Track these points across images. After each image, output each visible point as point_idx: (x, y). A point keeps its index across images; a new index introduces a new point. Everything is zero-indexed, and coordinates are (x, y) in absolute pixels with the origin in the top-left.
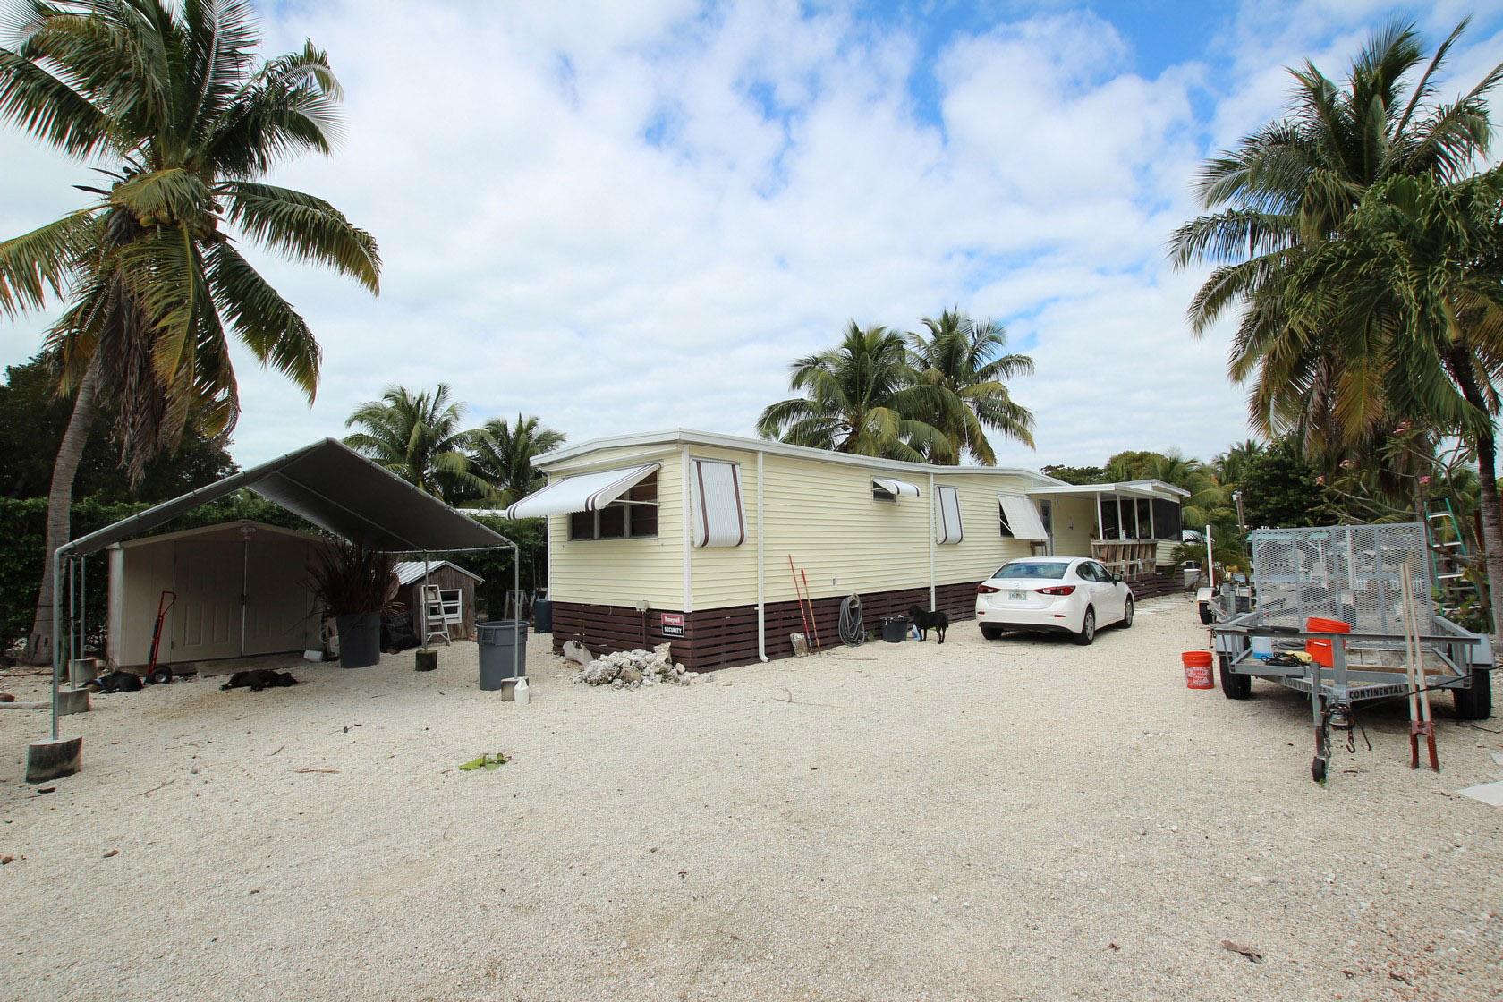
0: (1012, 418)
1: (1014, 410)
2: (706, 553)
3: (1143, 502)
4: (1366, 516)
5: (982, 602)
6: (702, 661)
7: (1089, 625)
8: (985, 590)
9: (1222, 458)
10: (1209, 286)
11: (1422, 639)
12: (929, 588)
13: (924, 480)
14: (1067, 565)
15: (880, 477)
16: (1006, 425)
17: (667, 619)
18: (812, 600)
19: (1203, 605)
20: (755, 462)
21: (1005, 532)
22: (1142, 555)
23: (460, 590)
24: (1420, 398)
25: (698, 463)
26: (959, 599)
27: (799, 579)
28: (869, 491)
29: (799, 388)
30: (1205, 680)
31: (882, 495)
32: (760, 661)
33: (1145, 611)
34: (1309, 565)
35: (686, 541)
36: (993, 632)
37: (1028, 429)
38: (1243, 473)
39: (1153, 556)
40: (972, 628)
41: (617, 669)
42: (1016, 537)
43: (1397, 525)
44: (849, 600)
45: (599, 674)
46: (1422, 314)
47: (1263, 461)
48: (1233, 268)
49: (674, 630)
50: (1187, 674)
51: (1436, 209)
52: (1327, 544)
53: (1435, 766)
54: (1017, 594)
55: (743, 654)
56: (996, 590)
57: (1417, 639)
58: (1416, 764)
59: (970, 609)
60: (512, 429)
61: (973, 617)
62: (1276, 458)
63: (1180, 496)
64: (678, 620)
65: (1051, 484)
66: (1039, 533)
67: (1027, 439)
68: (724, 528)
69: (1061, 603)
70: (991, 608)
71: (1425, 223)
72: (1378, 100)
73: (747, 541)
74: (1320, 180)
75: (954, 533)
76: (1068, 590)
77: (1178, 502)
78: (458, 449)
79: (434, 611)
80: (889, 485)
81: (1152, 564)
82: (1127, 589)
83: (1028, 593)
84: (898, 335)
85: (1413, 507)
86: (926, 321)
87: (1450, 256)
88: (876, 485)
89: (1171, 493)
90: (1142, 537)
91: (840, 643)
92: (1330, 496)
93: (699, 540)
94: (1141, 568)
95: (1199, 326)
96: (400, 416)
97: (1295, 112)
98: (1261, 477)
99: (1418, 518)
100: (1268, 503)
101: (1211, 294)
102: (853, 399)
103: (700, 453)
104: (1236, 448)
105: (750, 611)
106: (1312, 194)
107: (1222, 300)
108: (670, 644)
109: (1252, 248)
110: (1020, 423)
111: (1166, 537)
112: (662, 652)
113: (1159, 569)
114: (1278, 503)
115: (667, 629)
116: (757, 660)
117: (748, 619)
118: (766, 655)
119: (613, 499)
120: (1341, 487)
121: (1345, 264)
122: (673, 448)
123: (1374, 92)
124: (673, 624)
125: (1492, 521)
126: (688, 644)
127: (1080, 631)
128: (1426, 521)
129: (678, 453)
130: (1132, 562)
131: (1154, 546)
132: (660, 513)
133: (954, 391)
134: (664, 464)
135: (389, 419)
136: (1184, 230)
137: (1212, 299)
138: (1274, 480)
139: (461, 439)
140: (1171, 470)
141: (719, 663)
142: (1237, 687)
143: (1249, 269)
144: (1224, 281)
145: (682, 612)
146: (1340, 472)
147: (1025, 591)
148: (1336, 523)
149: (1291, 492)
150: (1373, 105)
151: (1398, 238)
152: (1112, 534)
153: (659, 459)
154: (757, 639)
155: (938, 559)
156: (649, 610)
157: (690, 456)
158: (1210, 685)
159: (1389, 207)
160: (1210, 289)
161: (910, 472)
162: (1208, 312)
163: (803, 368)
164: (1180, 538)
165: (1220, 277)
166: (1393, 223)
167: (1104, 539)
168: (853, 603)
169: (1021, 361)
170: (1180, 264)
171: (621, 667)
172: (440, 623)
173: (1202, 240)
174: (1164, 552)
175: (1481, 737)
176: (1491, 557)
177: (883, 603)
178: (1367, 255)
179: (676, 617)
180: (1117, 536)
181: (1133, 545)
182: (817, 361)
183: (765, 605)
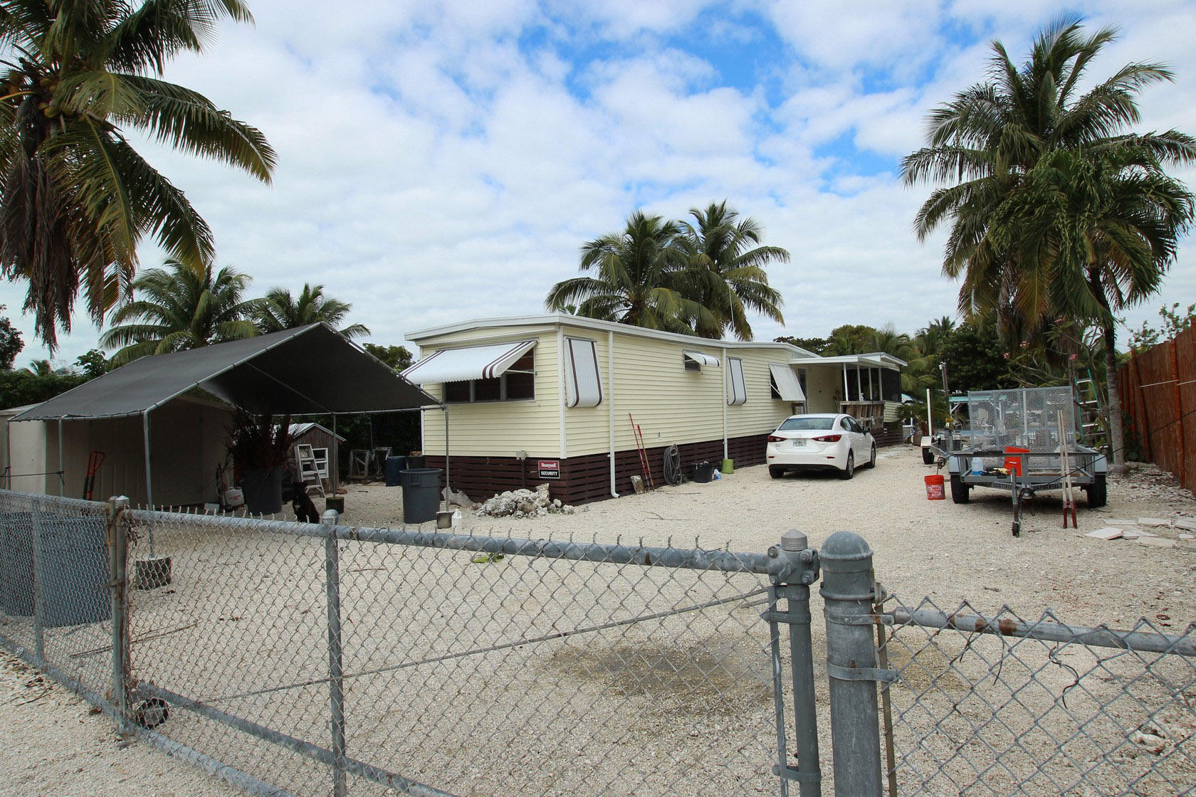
0: (766, 299)
1: (767, 291)
2: (576, 412)
3: (875, 371)
4: (1037, 381)
5: (771, 449)
6: (573, 497)
7: (850, 464)
8: (774, 439)
9: (923, 332)
10: (929, 203)
11: (1069, 454)
12: (723, 440)
13: (718, 353)
14: (834, 419)
15: (688, 351)
16: (760, 303)
17: (543, 465)
18: (646, 449)
19: (925, 450)
20: (606, 339)
21: (775, 395)
22: (874, 414)
23: (327, 449)
24: (1072, 301)
25: (570, 341)
26: (751, 448)
27: (637, 433)
28: (681, 362)
29: (588, 268)
30: (940, 494)
31: (692, 366)
32: (612, 497)
33: (882, 456)
34: (992, 422)
35: (562, 403)
36: (779, 472)
37: (777, 307)
38: (941, 348)
39: (882, 414)
40: (763, 470)
41: (514, 504)
42: (784, 399)
43: (1056, 388)
44: (671, 449)
45: (504, 508)
46: (1073, 248)
47: (958, 337)
48: (947, 191)
49: (551, 473)
50: (928, 490)
51: (1081, 178)
52: (1005, 406)
53: (1075, 526)
54: (799, 442)
55: (600, 492)
56: (783, 439)
57: (1066, 454)
58: (1065, 526)
59: (761, 455)
60: (296, 297)
61: (765, 462)
62: (967, 334)
63: (900, 366)
64: (554, 465)
65: (807, 356)
66: (800, 397)
67: (778, 317)
68: (589, 393)
69: (832, 448)
70: (778, 453)
71: (1075, 186)
72: (1049, 74)
73: (604, 402)
74: (1011, 132)
75: (740, 396)
76: (836, 438)
77: (898, 370)
78: (242, 318)
79: (307, 468)
80: (698, 357)
81: (881, 420)
82: (872, 439)
83: (807, 441)
84: (674, 225)
85: (1067, 375)
86: (695, 213)
87: (1090, 211)
88: (687, 357)
89: (894, 363)
90: (874, 399)
91: (665, 484)
92: (1014, 368)
93: (571, 402)
94: (874, 423)
95: (922, 234)
96: (181, 285)
97: (992, 74)
98: (956, 349)
99: (1070, 383)
100: (961, 371)
101: (931, 209)
102: (635, 278)
103: (572, 333)
104: (934, 323)
105: (604, 458)
106: (1005, 141)
107: (938, 215)
108: (548, 484)
109: (961, 173)
110: (770, 301)
111: (890, 399)
112: (543, 492)
113: (886, 425)
114: (969, 371)
115: (543, 473)
116: (610, 496)
117: (603, 464)
118: (617, 492)
119: (505, 370)
120: (1020, 361)
121: (1027, 207)
122: (552, 328)
123: (1047, 69)
124: (549, 470)
125: (1113, 385)
126: (564, 483)
127: (845, 469)
128: (1074, 385)
129: (555, 333)
130: (867, 419)
131: (882, 407)
132: (536, 381)
133: (718, 273)
134: (540, 340)
135: (170, 286)
136: (911, 157)
137: (931, 213)
138: (965, 353)
139: (247, 308)
140: (887, 343)
141: (584, 499)
142: (961, 495)
143: (956, 192)
144: (940, 200)
145: (558, 459)
146: (1019, 350)
147: (805, 439)
148: (1017, 387)
149: (979, 362)
150: (1045, 79)
151: (1060, 191)
152: (854, 397)
153: (535, 337)
154: (609, 480)
155: (730, 417)
156: (527, 458)
157: (564, 336)
158: (943, 497)
159: (1054, 169)
160: (930, 205)
161: (709, 346)
162: (928, 223)
163: (591, 250)
164: (900, 400)
165: (938, 196)
166: (1057, 180)
167: (849, 400)
168: (673, 451)
169: (776, 251)
170: (909, 182)
171: (516, 502)
172: (314, 478)
173: (925, 166)
174: (890, 411)
175: (1100, 515)
176: (1112, 409)
177: (693, 452)
178: (1040, 202)
179: (553, 463)
180: (857, 399)
181: (869, 406)
182: (601, 244)
183: (616, 453)
